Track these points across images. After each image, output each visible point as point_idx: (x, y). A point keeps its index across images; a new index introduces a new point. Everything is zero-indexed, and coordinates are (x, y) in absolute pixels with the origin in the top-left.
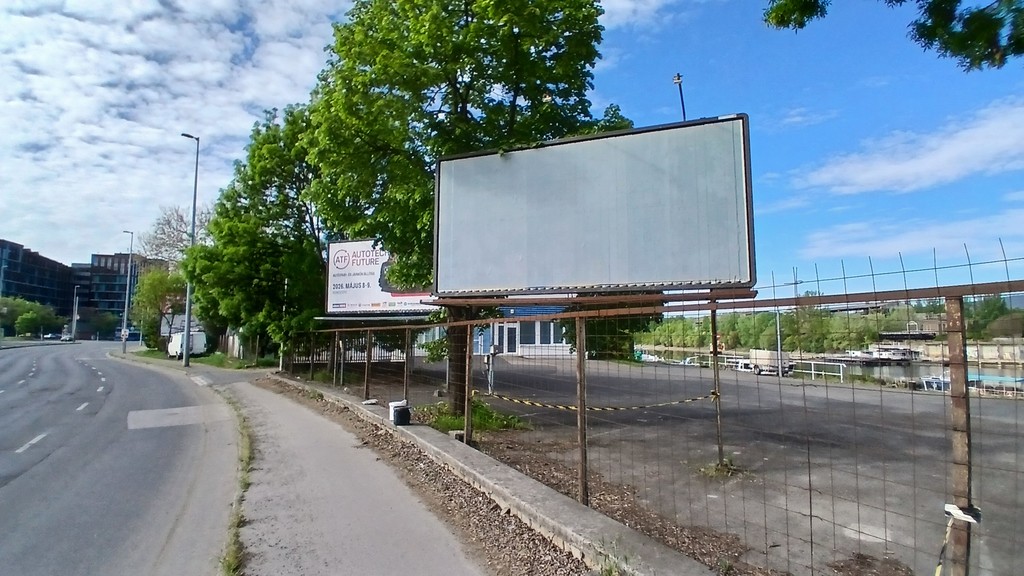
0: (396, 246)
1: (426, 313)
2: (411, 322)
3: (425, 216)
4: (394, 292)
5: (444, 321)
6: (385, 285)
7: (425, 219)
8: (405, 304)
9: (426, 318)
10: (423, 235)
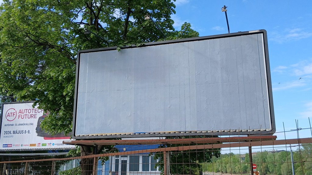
0: (49, 105)
1: (67, 150)
2: (56, 157)
3: (69, 87)
4: (46, 137)
5: (79, 155)
6: (40, 132)
7: (69, 88)
8: (53, 144)
9: (67, 154)
10: (67, 99)
